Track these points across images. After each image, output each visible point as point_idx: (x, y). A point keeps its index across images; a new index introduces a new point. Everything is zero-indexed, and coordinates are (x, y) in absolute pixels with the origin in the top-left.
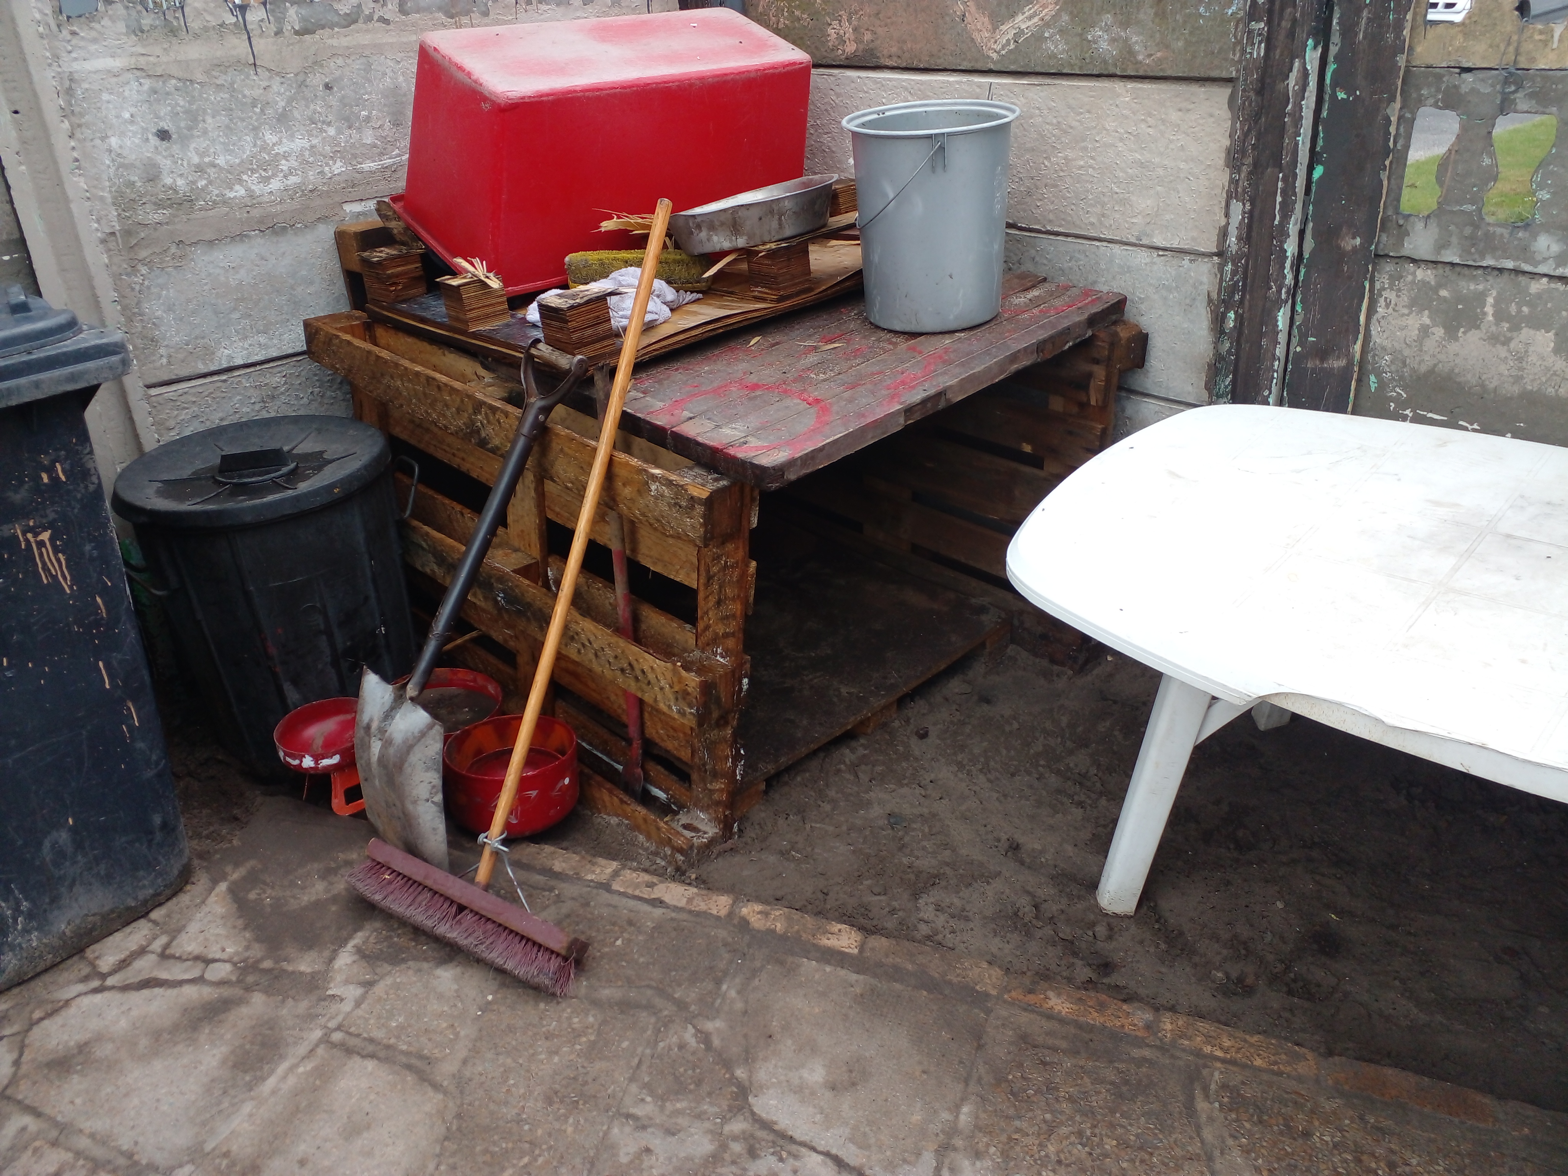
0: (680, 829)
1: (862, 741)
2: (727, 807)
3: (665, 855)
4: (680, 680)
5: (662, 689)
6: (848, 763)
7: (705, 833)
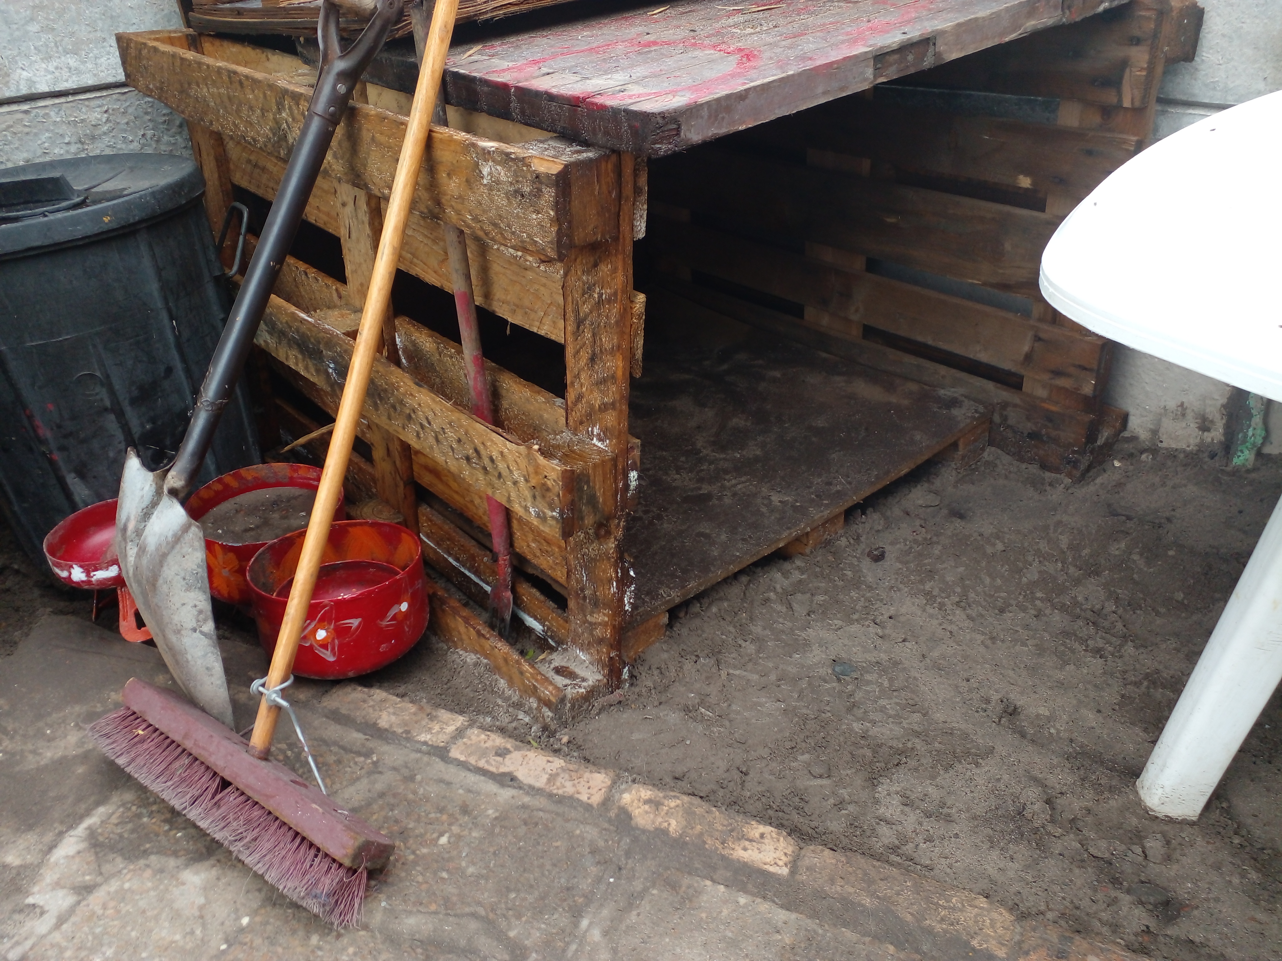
0: (551, 674)
1: (798, 562)
2: (612, 647)
3: (530, 708)
4: (537, 469)
5: (515, 483)
6: (779, 590)
7: (584, 680)
